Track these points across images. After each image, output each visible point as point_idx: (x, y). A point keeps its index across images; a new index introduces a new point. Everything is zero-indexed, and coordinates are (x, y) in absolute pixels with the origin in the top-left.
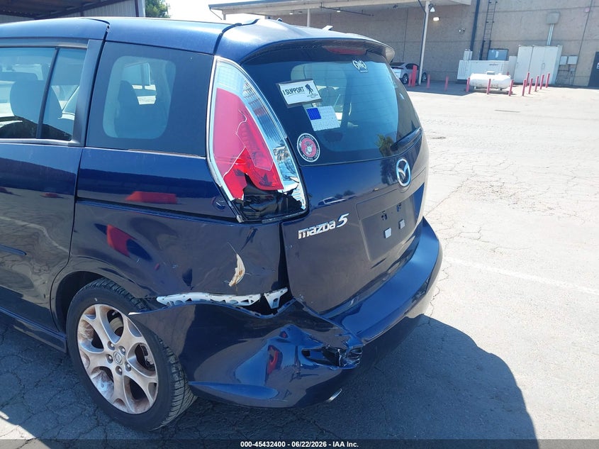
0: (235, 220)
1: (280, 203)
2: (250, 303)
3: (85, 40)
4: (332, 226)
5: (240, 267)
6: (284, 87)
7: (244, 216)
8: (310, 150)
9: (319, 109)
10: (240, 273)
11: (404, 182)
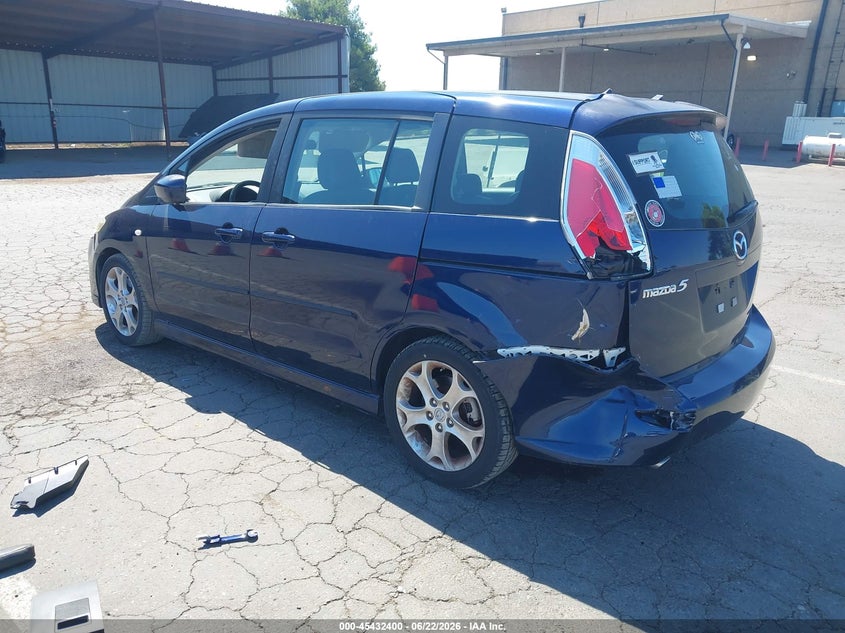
0: (585, 278)
1: (627, 263)
2: (589, 359)
3: (431, 114)
4: (673, 289)
5: (586, 321)
6: (633, 158)
7: (594, 274)
8: (656, 216)
9: (664, 178)
10: (585, 327)
11: (741, 255)
